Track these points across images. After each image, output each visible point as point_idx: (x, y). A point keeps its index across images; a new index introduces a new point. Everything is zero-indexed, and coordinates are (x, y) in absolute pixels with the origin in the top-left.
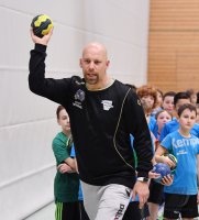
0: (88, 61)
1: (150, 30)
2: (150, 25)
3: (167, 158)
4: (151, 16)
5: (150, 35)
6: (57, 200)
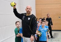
0: (28, 9)
1: (36, 4)
2: (36, 3)
3: (39, 33)
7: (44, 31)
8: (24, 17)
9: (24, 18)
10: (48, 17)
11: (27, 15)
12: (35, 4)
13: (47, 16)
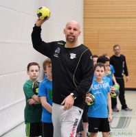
1: (84, 18)
2: (84, 15)
4: (84, 10)
5: (84, 21)
6: (26, 122)
7: (102, 90)
8: (58, 50)
9: (59, 55)
10: (116, 53)
11: (66, 46)
12: (82, 16)
13: (114, 50)
